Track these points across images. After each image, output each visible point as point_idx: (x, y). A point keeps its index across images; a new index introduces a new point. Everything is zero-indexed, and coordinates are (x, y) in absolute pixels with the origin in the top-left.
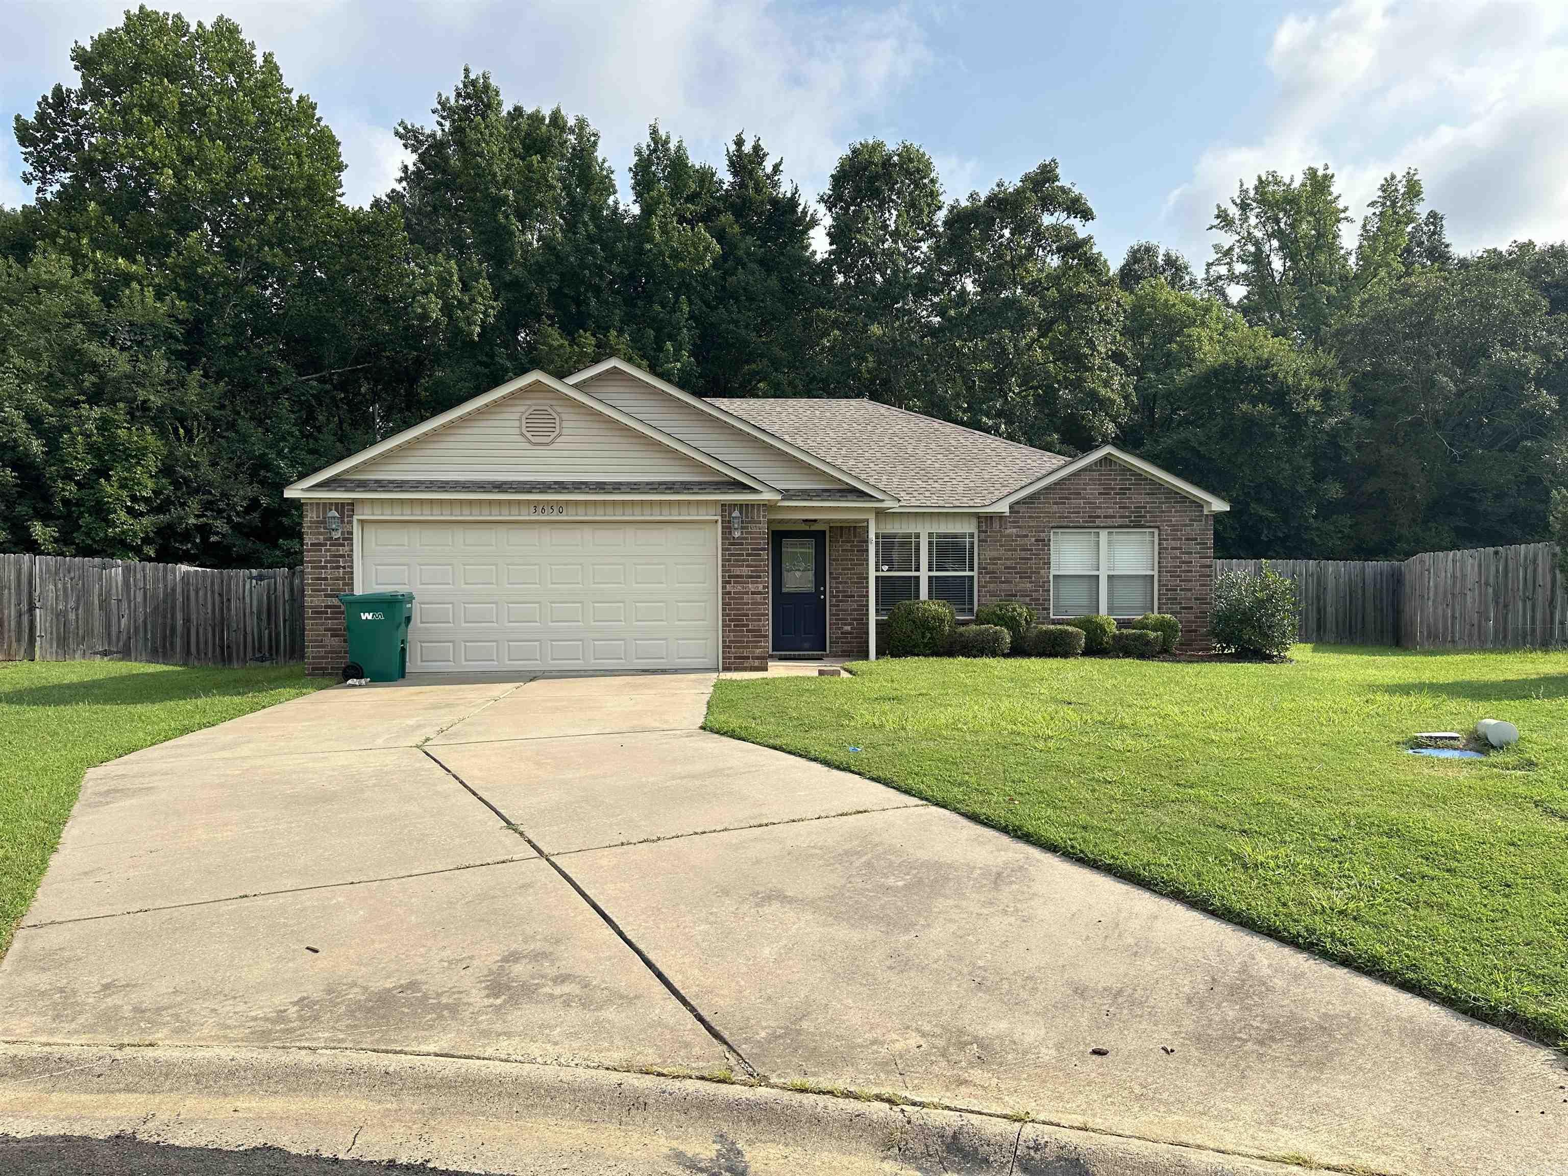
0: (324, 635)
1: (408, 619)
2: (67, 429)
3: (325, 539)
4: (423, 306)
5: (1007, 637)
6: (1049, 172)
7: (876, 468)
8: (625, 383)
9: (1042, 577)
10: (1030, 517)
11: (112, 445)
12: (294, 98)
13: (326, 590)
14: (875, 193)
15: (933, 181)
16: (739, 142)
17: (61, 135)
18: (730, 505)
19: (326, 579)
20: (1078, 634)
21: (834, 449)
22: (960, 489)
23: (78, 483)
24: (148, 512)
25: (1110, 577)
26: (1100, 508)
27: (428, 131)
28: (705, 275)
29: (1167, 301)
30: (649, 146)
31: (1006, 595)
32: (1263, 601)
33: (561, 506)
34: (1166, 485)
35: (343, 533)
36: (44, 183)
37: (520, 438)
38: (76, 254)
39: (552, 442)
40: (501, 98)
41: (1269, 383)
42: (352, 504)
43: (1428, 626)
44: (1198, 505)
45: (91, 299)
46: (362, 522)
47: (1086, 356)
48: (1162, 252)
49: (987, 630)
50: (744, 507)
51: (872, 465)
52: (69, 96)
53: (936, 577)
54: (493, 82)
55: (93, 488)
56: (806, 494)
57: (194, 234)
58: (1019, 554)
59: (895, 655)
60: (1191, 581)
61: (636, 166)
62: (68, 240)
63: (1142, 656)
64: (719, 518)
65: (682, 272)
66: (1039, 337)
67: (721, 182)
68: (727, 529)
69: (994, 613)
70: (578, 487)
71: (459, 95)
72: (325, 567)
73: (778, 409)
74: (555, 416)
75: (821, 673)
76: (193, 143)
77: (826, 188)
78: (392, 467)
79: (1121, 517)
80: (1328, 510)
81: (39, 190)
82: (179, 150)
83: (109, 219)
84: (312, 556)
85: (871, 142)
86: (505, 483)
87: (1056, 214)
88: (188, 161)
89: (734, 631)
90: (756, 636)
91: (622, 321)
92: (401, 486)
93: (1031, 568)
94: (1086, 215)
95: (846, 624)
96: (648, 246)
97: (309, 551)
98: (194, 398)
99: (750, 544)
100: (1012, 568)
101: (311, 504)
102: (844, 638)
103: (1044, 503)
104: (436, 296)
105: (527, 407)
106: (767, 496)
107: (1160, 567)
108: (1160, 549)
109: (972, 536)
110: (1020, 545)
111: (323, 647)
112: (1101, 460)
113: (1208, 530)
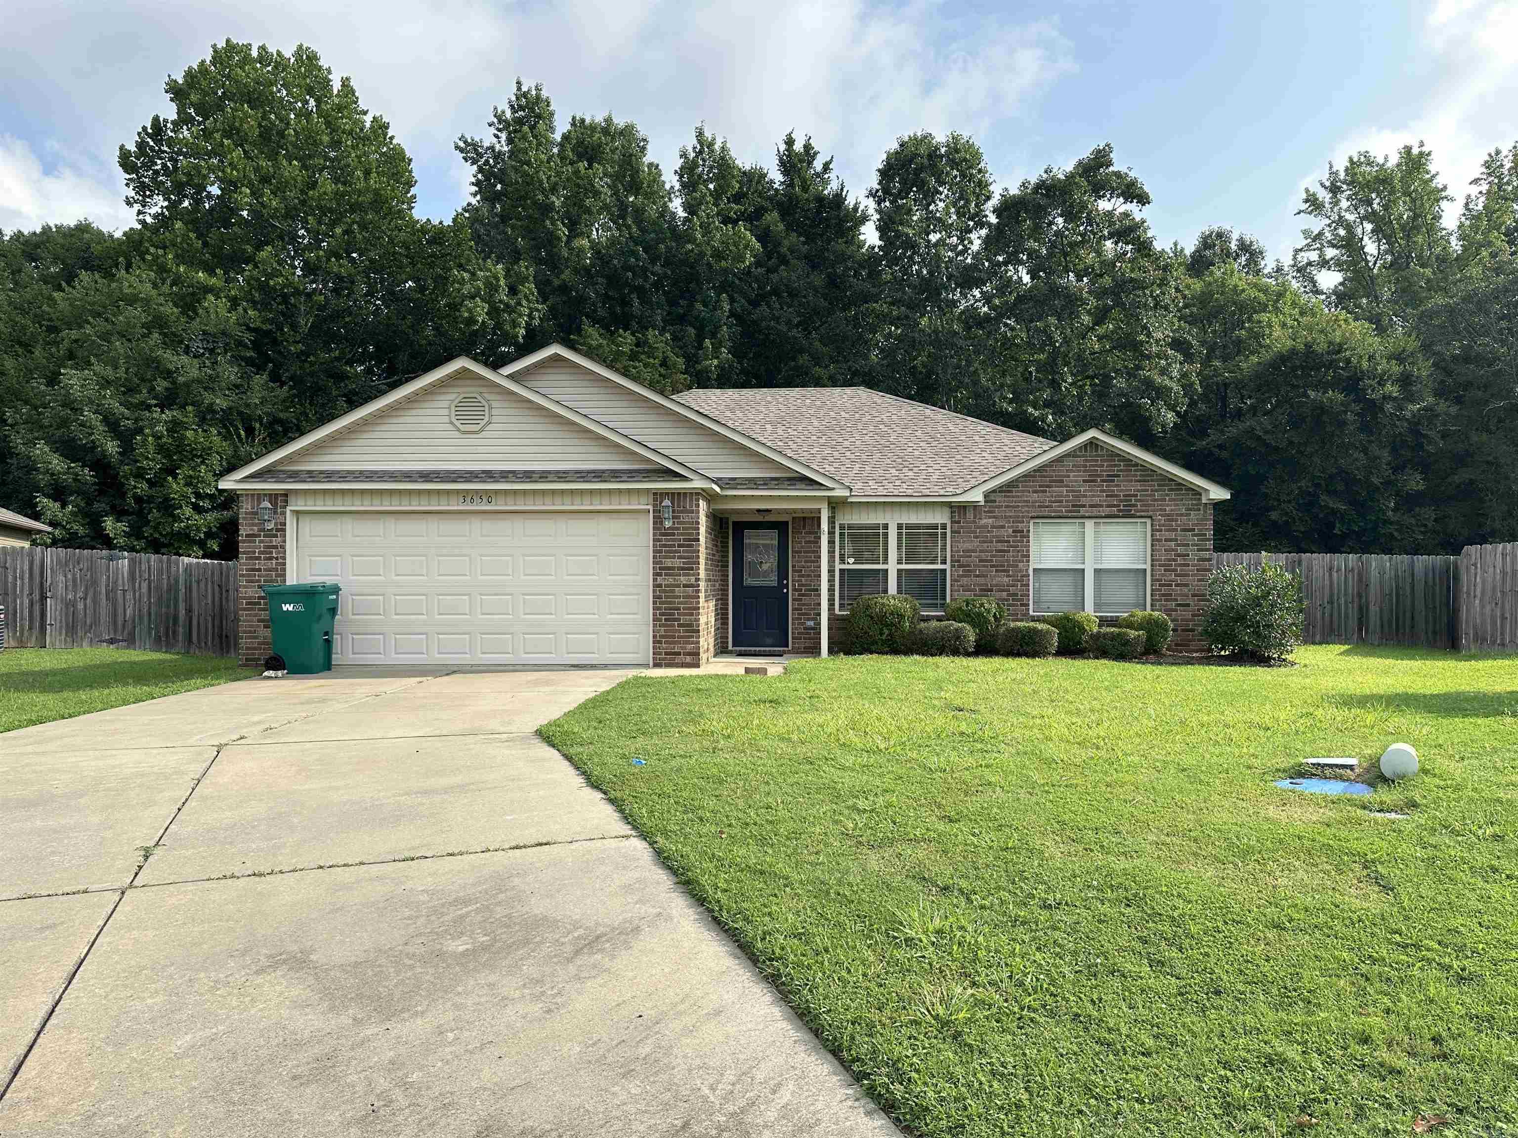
0: (258, 626)
1: (333, 611)
2: (140, 431)
3: (259, 530)
4: (470, 311)
5: (971, 635)
6: (1103, 156)
7: (853, 456)
8: (566, 370)
9: (1021, 571)
10: (1007, 507)
11: (180, 445)
12: (368, 119)
13: (259, 581)
14: (922, 185)
15: (980, 171)
16: (790, 142)
17: (159, 162)
18: (661, 494)
19: (259, 570)
20: (1048, 632)
21: (814, 438)
22: (934, 478)
23: (149, 481)
24: (213, 508)
25: (1097, 571)
26: (1085, 496)
27: (486, 144)
28: (748, 272)
29: (1236, 286)
30: (694, 148)
31: (981, 590)
32: (1257, 598)
33: (490, 495)
34: (1159, 472)
35: (276, 524)
36: (144, 206)
37: (451, 427)
38: (162, 269)
39: (481, 430)
40: (551, 108)
41: (1342, 369)
42: (286, 495)
43: (1475, 627)
44: (1197, 493)
45: (170, 310)
46: (297, 513)
47: (1141, 342)
48: (1235, 236)
49: (946, 627)
50: (676, 496)
51: (848, 454)
52: (165, 126)
53: (906, 570)
54: (544, 94)
55: (162, 486)
56: (766, 483)
57: (269, 248)
58: (995, 546)
59: (848, 652)
60: (1188, 575)
61: (681, 169)
62: (156, 257)
63: (1123, 657)
64: (650, 507)
65: (725, 271)
66: (1094, 325)
67: (772, 182)
68: (658, 521)
70: (505, 476)
71: (512, 107)
72: (259, 558)
73: (769, 399)
74: (484, 403)
75: (748, 671)
76: (270, 163)
77: (874, 182)
78: (324, 458)
79: (1108, 506)
80: (1409, 502)
81: (139, 213)
82: (257, 169)
83: (192, 235)
84: (246, 547)
85: (919, 134)
86: (434, 472)
87: (1113, 200)
88: (265, 180)
89: (664, 625)
90: (687, 631)
91: (663, 321)
92: (329, 476)
93: (1008, 561)
94: (1143, 199)
95: (809, 619)
96: (689, 247)
97: (244, 541)
98: (257, 401)
99: (682, 534)
100: (987, 561)
101: (247, 495)
102: (807, 633)
103: (1023, 491)
104: (483, 300)
105: (454, 396)
106: (698, 484)
107: (1152, 560)
108: (1153, 540)
109: (944, 527)
110: (997, 537)
111: (256, 638)
112: (1086, 446)
113: (1207, 520)
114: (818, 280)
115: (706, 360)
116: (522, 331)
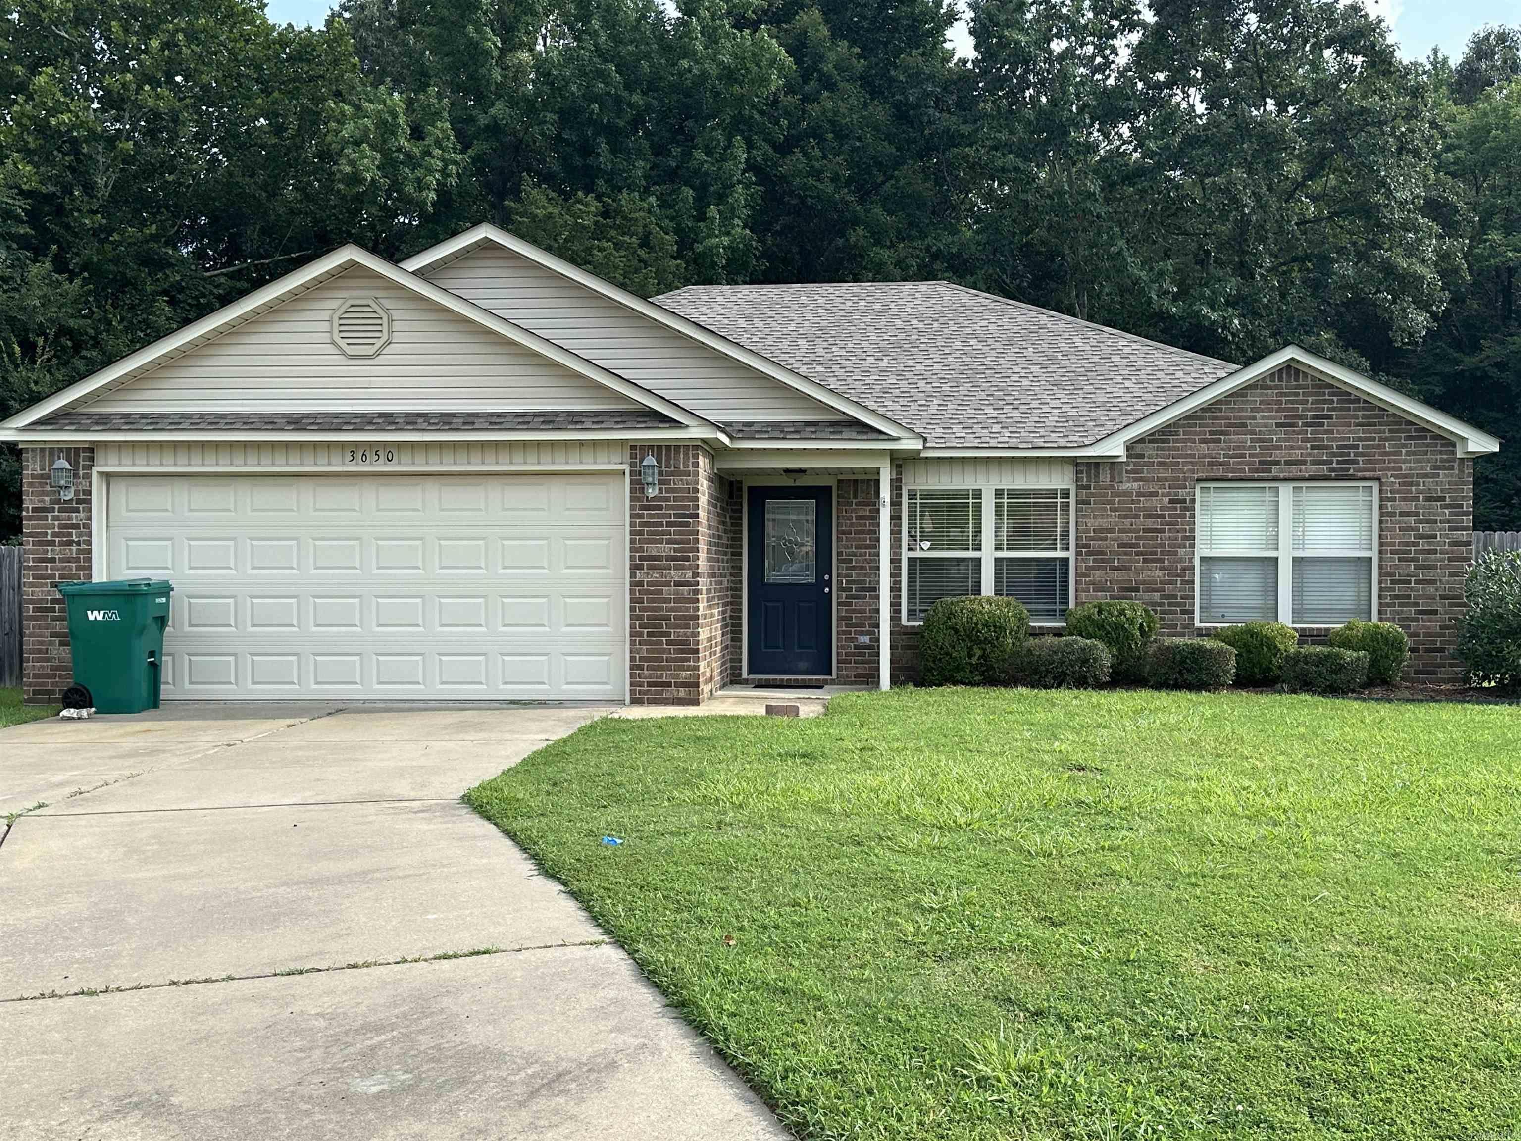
0: (51, 643)
1: (162, 621)
3: (53, 502)
4: (353, 163)
5: (1105, 655)
7: (929, 388)
8: (501, 263)
9: (1181, 560)
10: (1160, 464)
13: (53, 576)
18: (642, 447)
19: (53, 560)
20: (1220, 652)
21: (871, 360)
22: (1051, 421)
25: (1298, 561)
26: (1279, 448)
28: (773, 102)
31: (1122, 589)
33: (389, 450)
34: (1392, 410)
35: (77, 492)
37: (331, 349)
39: (378, 354)
42: (91, 450)
44: (1448, 442)
46: (108, 476)
47: (1377, 206)
49: (1068, 645)
50: (664, 451)
51: (922, 384)
53: (1009, 560)
56: (798, 430)
57: (51, 70)
58: (1142, 522)
59: (920, 683)
60: (1435, 567)
63: (1333, 690)
64: (626, 468)
65: (740, 99)
66: (1305, 179)
68: (638, 487)
69: (1089, 617)
70: (412, 420)
72: (50, 543)
73: (804, 299)
74: (381, 313)
75: (770, 710)
78: (147, 395)
79: (1314, 463)
84: (33, 526)
86: (307, 416)
89: (646, 643)
90: (682, 651)
91: (646, 177)
92: (156, 421)
93: (1162, 545)
95: (862, 633)
96: (685, 63)
97: (30, 518)
98: (37, 302)
99: (672, 507)
100: (1131, 546)
101: (33, 449)
102: (860, 654)
103: (1184, 441)
104: (373, 148)
105: (340, 302)
106: (696, 432)
107: (1381, 544)
108: (1382, 515)
109: (1066, 494)
110: (1144, 509)
111: (48, 660)
112: (1280, 371)
113: (1465, 483)
114: (880, 112)
115: (709, 236)
116: (433, 195)
